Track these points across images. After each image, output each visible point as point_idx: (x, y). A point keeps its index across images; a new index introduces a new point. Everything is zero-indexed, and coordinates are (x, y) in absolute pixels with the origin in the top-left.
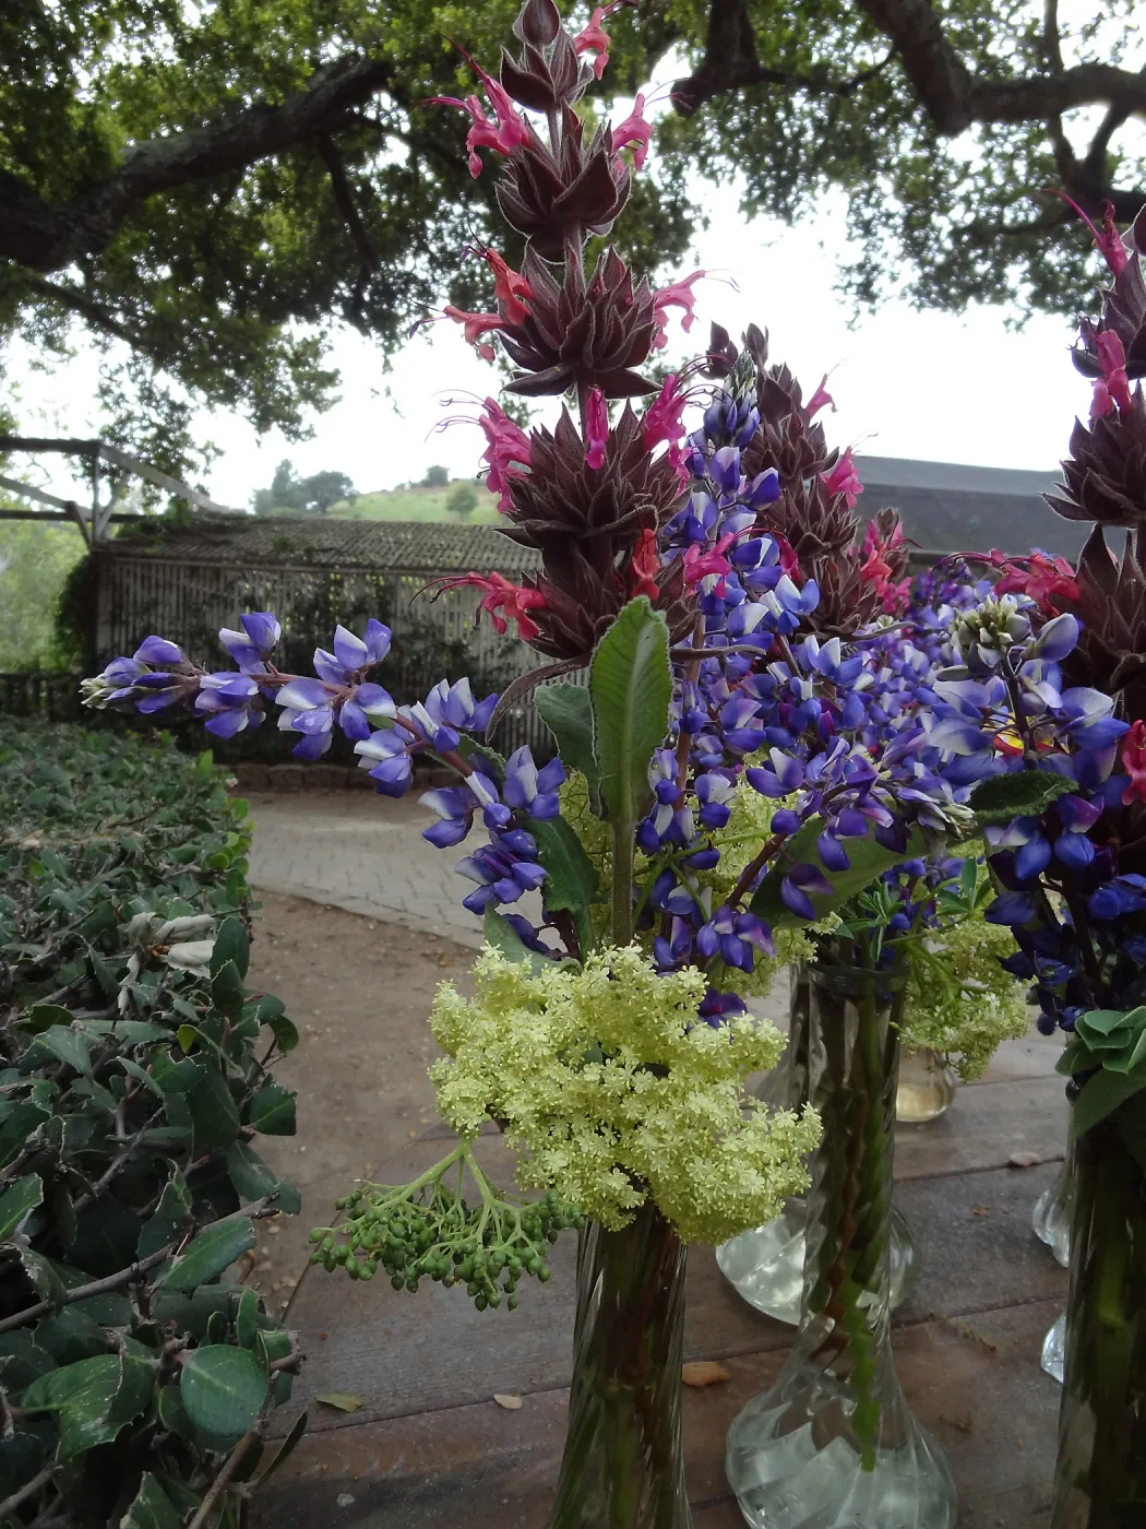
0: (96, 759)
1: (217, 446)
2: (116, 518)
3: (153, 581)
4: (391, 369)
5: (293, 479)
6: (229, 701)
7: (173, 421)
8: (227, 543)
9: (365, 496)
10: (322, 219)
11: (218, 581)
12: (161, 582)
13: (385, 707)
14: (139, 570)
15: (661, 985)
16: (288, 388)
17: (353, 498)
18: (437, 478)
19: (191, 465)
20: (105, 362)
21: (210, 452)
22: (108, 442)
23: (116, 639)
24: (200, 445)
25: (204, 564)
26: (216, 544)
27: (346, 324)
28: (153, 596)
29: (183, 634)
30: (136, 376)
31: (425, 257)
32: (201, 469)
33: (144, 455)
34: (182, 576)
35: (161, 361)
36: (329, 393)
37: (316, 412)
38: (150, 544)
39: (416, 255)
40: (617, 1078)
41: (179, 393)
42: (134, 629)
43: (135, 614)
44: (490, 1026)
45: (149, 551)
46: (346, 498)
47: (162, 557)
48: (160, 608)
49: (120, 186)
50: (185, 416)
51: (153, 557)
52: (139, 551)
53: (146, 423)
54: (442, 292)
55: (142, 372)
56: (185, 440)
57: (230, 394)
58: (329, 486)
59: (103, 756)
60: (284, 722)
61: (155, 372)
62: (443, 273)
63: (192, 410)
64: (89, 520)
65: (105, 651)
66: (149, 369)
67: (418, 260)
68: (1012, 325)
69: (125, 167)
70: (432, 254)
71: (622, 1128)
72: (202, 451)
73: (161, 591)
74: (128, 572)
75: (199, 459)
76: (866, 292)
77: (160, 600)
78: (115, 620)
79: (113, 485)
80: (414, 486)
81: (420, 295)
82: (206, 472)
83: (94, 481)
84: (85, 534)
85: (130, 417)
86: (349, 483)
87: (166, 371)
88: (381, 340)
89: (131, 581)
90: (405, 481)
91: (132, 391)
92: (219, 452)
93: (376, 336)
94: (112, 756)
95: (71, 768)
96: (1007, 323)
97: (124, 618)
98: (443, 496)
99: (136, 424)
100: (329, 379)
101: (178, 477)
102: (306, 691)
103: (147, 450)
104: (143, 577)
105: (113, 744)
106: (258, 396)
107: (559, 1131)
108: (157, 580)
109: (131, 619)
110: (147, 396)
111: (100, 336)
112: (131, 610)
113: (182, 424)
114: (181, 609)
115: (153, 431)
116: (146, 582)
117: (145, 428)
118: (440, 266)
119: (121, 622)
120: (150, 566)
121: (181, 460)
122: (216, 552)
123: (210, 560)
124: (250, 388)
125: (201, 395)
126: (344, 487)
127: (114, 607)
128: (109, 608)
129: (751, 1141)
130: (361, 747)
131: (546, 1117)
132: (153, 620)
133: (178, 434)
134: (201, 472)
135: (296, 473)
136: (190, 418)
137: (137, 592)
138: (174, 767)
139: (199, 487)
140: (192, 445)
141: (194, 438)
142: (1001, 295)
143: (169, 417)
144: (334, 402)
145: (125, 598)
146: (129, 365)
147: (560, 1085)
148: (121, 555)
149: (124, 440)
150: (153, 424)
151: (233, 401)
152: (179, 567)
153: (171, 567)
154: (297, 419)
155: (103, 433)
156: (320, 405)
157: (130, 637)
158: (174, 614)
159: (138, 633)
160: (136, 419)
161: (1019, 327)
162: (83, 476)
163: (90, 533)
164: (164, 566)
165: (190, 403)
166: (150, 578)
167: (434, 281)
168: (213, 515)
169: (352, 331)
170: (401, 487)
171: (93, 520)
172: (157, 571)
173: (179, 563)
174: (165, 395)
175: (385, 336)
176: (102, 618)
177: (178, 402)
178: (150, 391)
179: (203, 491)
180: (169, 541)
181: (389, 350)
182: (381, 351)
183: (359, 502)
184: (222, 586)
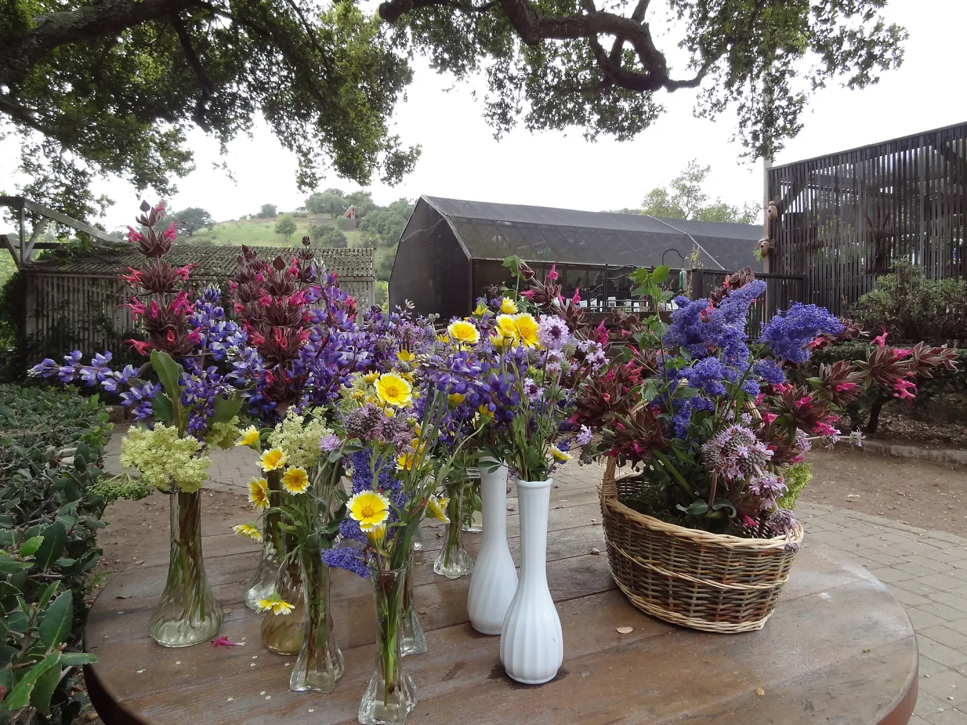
0: (29, 403)
1: (109, 198)
2: (38, 246)
3: (66, 289)
4: (227, 151)
5: (169, 213)
6: (68, 373)
7: (77, 183)
8: (118, 262)
9: (219, 224)
10: (175, 60)
11: (112, 287)
12: (71, 289)
13: (110, 373)
14: (55, 281)
15: (167, 430)
16: (158, 161)
17: (210, 225)
18: (268, 212)
19: (91, 211)
20: (26, 143)
21: (105, 202)
22: (30, 197)
23: (40, 327)
24: (98, 197)
25: (102, 276)
26: (110, 264)
27: (194, 124)
28: (66, 298)
29: (88, 321)
30: (50, 152)
31: (245, 84)
32: (99, 213)
33: (57, 204)
34: (86, 284)
35: (67, 143)
36: (186, 165)
37: (178, 177)
38: (64, 264)
39: (238, 83)
40: (160, 452)
41: (81, 164)
42: (53, 320)
43: (54, 310)
44: (132, 444)
45: (62, 268)
46: (206, 226)
47: (71, 272)
48: (71, 306)
49: (34, 41)
50: (86, 179)
51: (66, 272)
52: (54, 269)
53: (57, 184)
54: (257, 104)
55: (54, 151)
56: (86, 194)
57: (117, 166)
58: (193, 218)
59: (33, 400)
60: (83, 378)
61: (62, 151)
62: (258, 93)
63: (91, 175)
64: (17, 247)
65: (32, 335)
66: (58, 148)
67: (241, 86)
68: (589, 137)
69: (37, 30)
70: (249, 82)
71: (164, 464)
72: (98, 202)
73: (71, 294)
74: (48, 282)
75: (97, 207)
76: (504, 118)
77: (71, 300)
78: (38, 315)
79: (34, 224)
80: (252, 217)
81: (242, 107)
82: (102, 215)
83: (20, 222)
84: (15, 258)
85: (46, 180)
86: (208, 216)
87: (71, 150)
88: (219, 134)
89: (50, 289)
90: (247, 214)
91: (46, 162)
92: (111, 202)
93: (215, 132)
94: (38, 400)
95: (14, 407)
96: (586, 136)
97: (45, 313)
98: (273, 224)
99: (50, 185)
100: (186, 157)
101: (82, 219)
102: (88, 370)
103: (59, 201)
104: (58, 285)
105: (39, 394)
106: (136, 166)
107: (149, 466)
108: (68, 287)
109: (50, 313)
110: (58, 165)
111: (22, 127)
112: (50, 308)
113: (83, 184)
114: (86, 305)
115: (63, 189)
116: (61, 289)
117: (57, 187)
118: (255, 90)
119: (44, 316)
120: (63, 278)
121: (84, 207)
122: (109, 269)
123: (106, 273)
124: (131, 161)
125: (97, 166)
126: (204, 218)
127: (38, 305)
128: (35, 307)
129: (191, 463)
130: (103, 383)
131: (146, 463)
132: (66, 314)
133: (81, 190)
134: (98, 216)
135: (170, 209)
136: (89, 181)
137: (55, 296)
138: (76, 404)
139: (97, 225)
140: (92, 199)
141: (93, 193)
142: (582, 121)
143: (74, 180)
144: (190, 170)
145: (45, 299)
146: (43, 146)
147: (147, 456)
148: (41, 271)
149: (42, 195)
150: (62, 184)
151: (119, 170)
152: (84, 279)
153: (78, 279)
154: (165, 181)
155: (26, 190)
156: (181, 173)
157: (50, 325)
158: (81, 309)
159: (56, 323)
160: (51, 181)
161: (593, 138)
162: (12, 218)
163: (19, 257)
164: (73, 278)
165: (89, 171)
166: (63, 286)
167: (252, 98)
168: (107, 243)
169: (198, 129)
170: (245, 218)
171: (20, 248)
172: (68, 282)
173: (84, 276)
174: (70, 166)
175: (221, 131)
176: (29, 314)
177: (81, 170)
178: (61, 164)
179: (100, 228)
180: (77, 262)
181: (224, 140)
182: (219, 140)
183: (215, 228)
184: (115, 290)
